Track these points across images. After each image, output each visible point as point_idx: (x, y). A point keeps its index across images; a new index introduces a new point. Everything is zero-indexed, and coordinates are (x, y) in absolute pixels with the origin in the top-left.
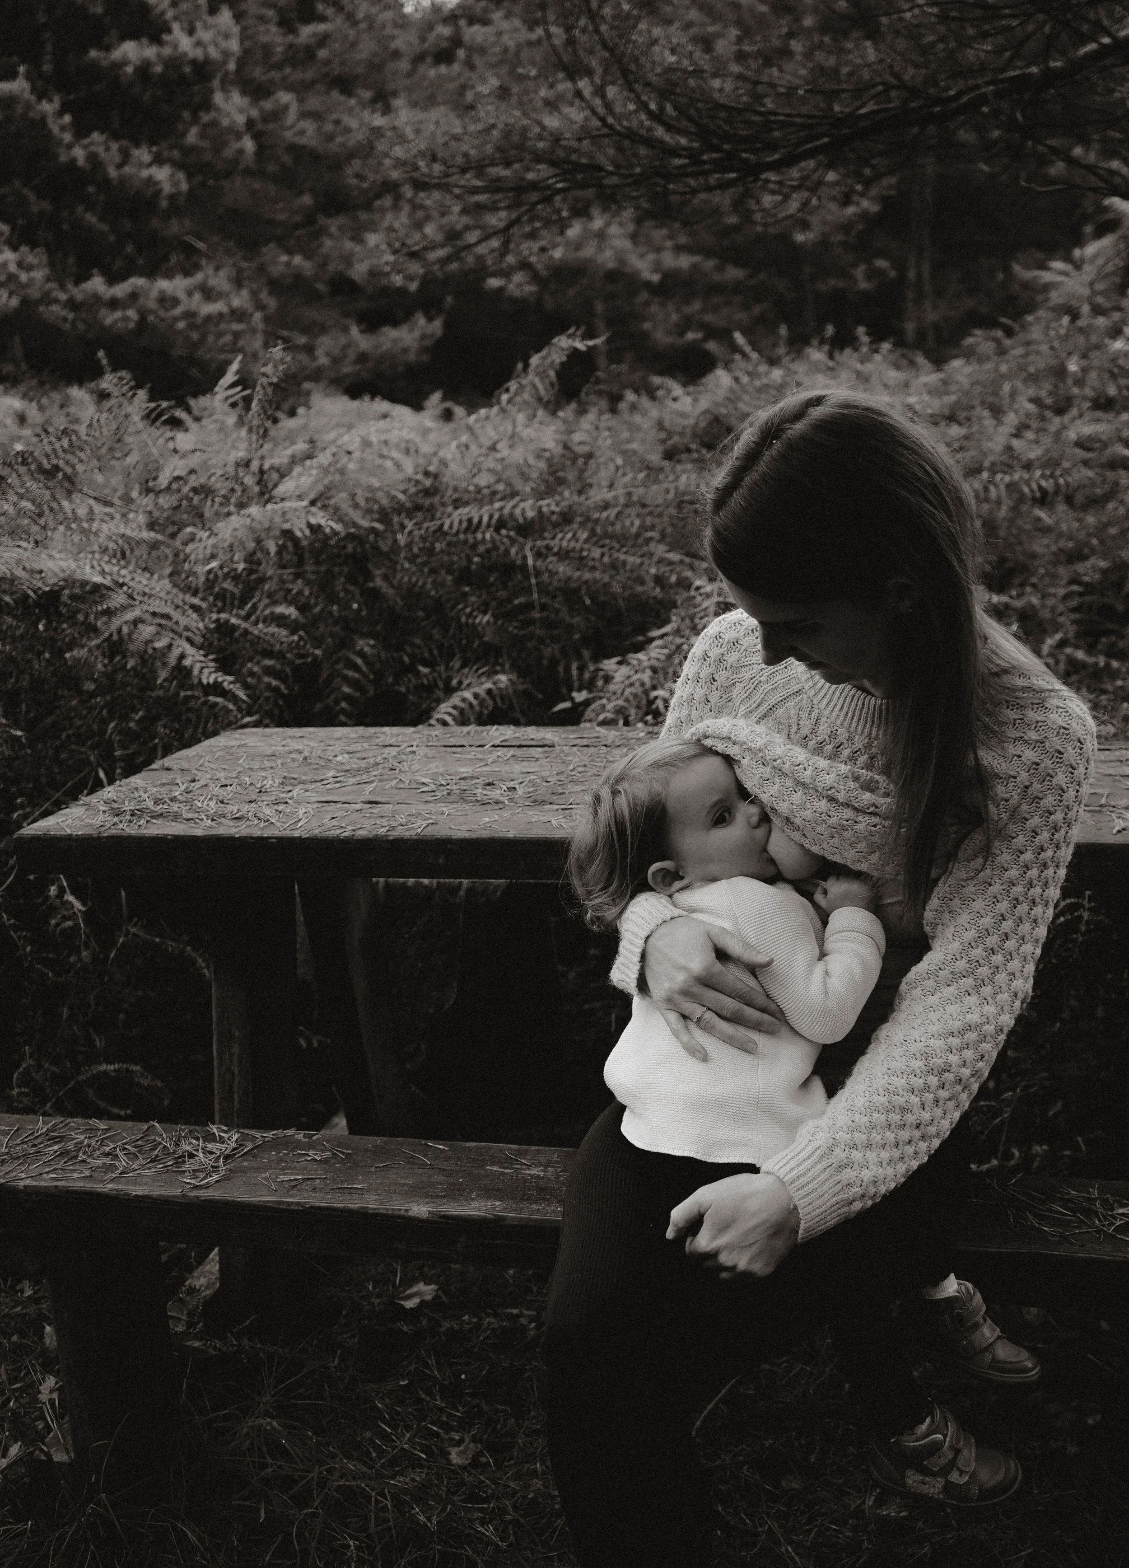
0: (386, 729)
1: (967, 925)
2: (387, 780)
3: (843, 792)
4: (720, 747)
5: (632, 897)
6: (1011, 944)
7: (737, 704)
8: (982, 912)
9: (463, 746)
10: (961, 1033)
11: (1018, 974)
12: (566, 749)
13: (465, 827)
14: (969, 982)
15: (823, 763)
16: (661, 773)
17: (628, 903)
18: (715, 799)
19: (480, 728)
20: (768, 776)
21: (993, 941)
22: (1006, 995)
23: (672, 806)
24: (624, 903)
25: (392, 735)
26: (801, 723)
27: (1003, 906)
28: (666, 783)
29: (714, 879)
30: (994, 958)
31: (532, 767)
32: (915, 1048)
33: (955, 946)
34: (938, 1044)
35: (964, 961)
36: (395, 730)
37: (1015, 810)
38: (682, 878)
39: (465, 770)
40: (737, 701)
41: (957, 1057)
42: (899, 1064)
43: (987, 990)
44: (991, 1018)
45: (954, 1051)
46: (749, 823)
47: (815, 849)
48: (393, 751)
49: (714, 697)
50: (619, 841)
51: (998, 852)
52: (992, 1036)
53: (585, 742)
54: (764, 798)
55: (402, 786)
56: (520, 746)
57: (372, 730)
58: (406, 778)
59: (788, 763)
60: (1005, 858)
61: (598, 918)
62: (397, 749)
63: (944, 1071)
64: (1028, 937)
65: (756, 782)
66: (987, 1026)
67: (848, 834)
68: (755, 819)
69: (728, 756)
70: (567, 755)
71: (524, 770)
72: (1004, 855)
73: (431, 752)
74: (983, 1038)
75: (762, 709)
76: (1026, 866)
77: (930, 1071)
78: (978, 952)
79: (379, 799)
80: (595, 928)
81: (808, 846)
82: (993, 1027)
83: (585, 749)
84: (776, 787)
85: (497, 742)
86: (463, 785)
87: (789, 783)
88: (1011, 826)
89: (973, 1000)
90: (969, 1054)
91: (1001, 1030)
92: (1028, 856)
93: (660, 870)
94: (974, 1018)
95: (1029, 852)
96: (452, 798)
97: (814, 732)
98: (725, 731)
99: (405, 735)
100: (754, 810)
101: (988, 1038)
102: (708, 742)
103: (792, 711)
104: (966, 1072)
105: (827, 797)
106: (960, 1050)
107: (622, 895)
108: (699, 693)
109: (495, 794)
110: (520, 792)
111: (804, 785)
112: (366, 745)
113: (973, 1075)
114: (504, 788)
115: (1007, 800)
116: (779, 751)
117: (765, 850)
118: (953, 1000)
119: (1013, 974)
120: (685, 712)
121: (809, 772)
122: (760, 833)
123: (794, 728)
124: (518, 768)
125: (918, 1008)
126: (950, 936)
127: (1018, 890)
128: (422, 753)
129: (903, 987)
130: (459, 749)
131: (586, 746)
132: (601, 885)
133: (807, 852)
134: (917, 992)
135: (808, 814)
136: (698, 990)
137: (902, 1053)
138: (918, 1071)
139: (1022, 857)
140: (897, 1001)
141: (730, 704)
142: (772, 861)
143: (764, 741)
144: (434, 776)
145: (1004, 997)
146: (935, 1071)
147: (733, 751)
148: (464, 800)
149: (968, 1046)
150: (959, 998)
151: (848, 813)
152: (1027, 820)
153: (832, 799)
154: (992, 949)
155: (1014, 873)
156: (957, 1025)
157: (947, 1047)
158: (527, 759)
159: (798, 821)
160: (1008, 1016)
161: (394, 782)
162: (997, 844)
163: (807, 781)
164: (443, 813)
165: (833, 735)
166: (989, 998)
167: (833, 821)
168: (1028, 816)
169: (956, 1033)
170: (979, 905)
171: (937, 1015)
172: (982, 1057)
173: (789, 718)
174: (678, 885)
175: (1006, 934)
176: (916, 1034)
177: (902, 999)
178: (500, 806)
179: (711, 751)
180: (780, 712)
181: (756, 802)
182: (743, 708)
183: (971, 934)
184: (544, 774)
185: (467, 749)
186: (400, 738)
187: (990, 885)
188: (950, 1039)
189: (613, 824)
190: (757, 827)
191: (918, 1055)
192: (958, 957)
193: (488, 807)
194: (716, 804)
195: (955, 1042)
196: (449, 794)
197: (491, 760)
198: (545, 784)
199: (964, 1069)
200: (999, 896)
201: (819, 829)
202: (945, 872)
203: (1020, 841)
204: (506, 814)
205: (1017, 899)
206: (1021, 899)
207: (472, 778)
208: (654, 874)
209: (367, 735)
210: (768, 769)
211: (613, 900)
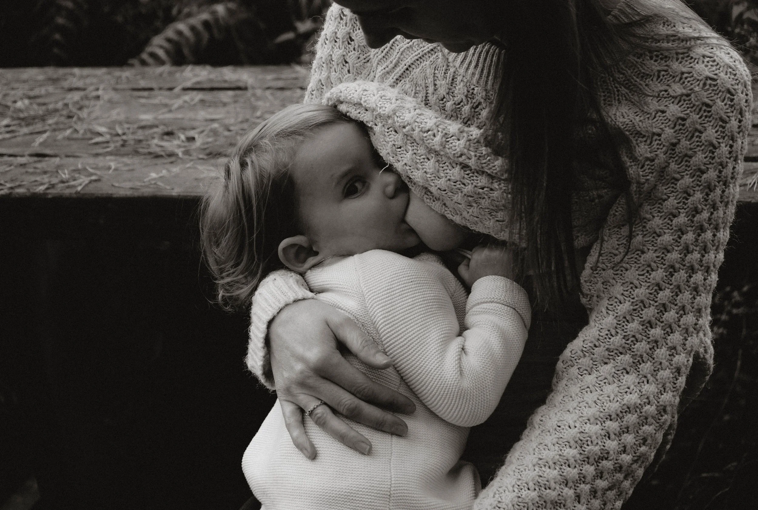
0: (76, 71)
1: (621, 298)
2: (60, 130)
3: (474, 159)
4: (354, 113)
5: (264, 275)
6: (671, 315)
7: (375, 65)
8: (636, 282)
9: (151, 89)
10: (619, 416)
11: (679, 348)
12: (259, 92)
13: (128, 185)
14: (627, 358)
15: (454, 127)
16: (287, 144)
17: (260, 281)
18: (345, 168)
19: (174, 68)
20: (399, 143)
21: (650, 313)
22: (668, 371)
23: (299, 176)
24: (255, 281)
25: (82, 77)
26: (438, 82)
27: (659, 275)
28: (293, 153)
29: (349, 254)
30: (653, 331)
31: (219, 114)
32: (570, 434)
33: (610, 320)
34: (594, 429)
35: (619, 337)
36: (86, 71)
37: (663, 170)
38: (316, 254)
39: (147, 117)
40: (375, 61)
41: (615, 443)
42: (551, 454)
43: (646, 367)
44: (651, 398)
45: (612, 436)
46: (384, 192)
47: (457, 219)
48: (76, 96)
49: (352, 57)
50: (247, 215)
51: (648, 216)
52: (653, 417)
53: (280, 84)
54: (399, 166)
55: (75, 136)
56: (212, 89)
57: (61, 71)
58: (81, 128)
59: (417, 130)
60: (657, 222)
61: (231, 298)
62: (82, 93)
63: (602, 458)
64: (688, 307)
65: (389, 151)
66: (648, 407)
67: (485, 203)
68: (390, 189)
69: (362, 122)
70: (258, 99)
71: (209, 117)
72: (657, 219)
73: (116, 97)
74: (645, 420)
75: (399, 70)
76: (680, 230)
77: (587, 460)
78: (634, 326)
79: (48, 151)
80: (228, 309)
81: (449, 216)
82: (654, 407)
83: (279, 93)
84: (409, 155)
85: (189, 84)
86: (140, 135)
87: (422, 151)
88: (662, 188)
89: (630, 379)
90: (629, 439)
91: (665, 411)
92: (682, 219)
93: (293, 246)
94: (633, 398)
95: (682, 215)
96: (125, 149)
97: (450, 92)
98: (355, 97)
99: (95, 76)
100: (390, 179)
101: (650, 420)
102: (343, 108)
103: (428, 71)
104: (627, 458)
105: (461, 164)
106: (619, 435)
107: (253, 274)
108: (337, 53)
109: (171, 145)
110: (198, 143)
111: (437, 153)
112: (51, 89)
113: (635, 461)
114: (183, 137)
115: (653, 160)
116: (408, 117)
117: (403, 220)
118: (611, 379)
119: (675, 348)
120: (324, 74)
121: (438, 138)
122: (397, 203)
123: (431, 89)
124: (202, 114)
125: (574, 389)
126: (604, 310)
127: (674, 256)
128: (106, 97)
129: (560, 365)
130: (146, 94)
131: (282, 89)
132: (232, 263)
133: (450, 222)
134: (574, 371)
135: (442, 183)
136: (315, 381)
137: (555, 440)
138: (572, 461)
139: (675, 221)
140: (555, 380)
141: (369, 64)
142: (412, 231)
143: (393, 106)
144: (111, 126)
145: (665, 374)
146: (591, 460)
147: (365, 117)
148: (136, 153)
149: (627, 430)
150: (616, 377)
151: (483, 181)
152: (678, 180)
153: (465, 167)
154: (649, 322)
155: (667, 238)
156: (614, 407)
157: (603, 432)
158: (214, 104)
159: (433, 189)
160: (670, 394)
161: (68, 132)
162: (647, 207)
163: (437, 148)
164: (109, 168)
165: (470, 95)
166: (649, 376)
167: (469, 188)
168: (677, 176)
169: (614, 416)
170: (632, 274)
171: (594, 396)
172: (645, 440)
173: (426, 78)
174: (312, 261)
175: (664, 305)
176: (570, 418)
177: (560, 379)
178: (173, 159)
179: (344, 118)
180: (416, 72)
181: (390, 169)
182: (380, 68)
183: (626, 307)
184: (227, 122)
185: (156, 92)
186: (88, 81)
187: (643, 252)
188: (608, 423)
189: (240, 197)
190: (393, 197)
191: (572, 443)
192: (613, 332)
193: (159, 161)
194: (345, 175)
195: (613, 426)
196: (123, 146)
197: (176, 106)
198: (227, 133)
199: (624, 456)
200: (653, 264)
201: (455, 198)
202: (596, 240)
203: (671, 203)
204: (176, 169)
205: (672, 267)
206: (677, 266)
207: (151, 127)
208: (284, 249)
209: (55, 76)
210: (400, 136)
211: (246, 277)
